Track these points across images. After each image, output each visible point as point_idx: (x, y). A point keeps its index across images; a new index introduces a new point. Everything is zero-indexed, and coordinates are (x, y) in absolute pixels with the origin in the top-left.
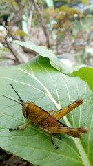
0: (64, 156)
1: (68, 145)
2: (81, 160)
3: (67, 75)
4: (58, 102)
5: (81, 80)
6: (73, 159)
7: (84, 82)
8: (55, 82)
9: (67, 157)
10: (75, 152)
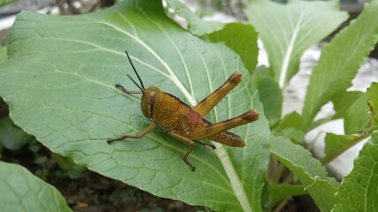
0: (205, 183)
1: (210, 165)
2: (231, 189)
3: (201, 38)
4: (189, 92)
5: (228, 50)
6: (219, 187)
7: (233, 54)
8: (182, 53)
9: (210, 184)
10: (222, 176)
